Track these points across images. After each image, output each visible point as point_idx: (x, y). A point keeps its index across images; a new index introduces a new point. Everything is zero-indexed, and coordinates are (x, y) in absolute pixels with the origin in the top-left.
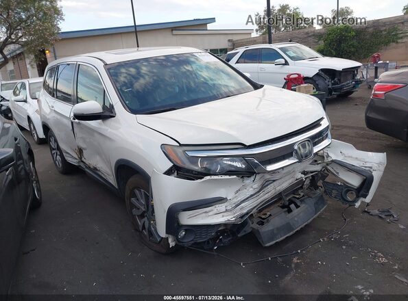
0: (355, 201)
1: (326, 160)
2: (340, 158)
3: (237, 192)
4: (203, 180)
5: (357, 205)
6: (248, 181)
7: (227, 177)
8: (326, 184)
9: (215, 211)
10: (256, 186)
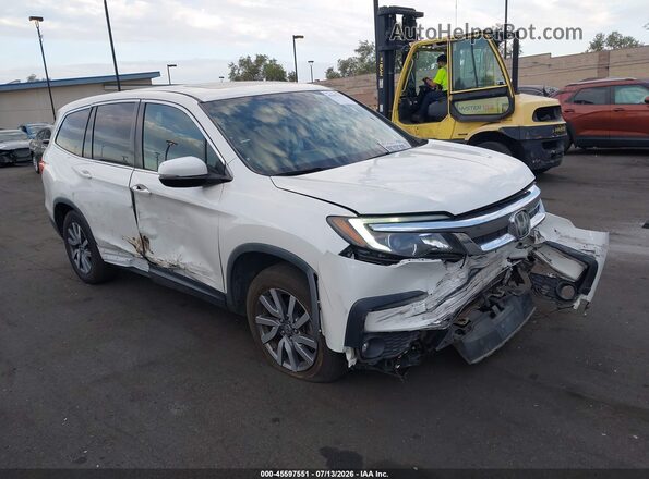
0: (572, 300)
1: (537, 242)
2: (554, 239)
3: (439, 283)
4: (398, 265)
5: (577, 305)
6: (454, 268)
7: (430, 261)
8: (533, 276)
9: (413, 312)
10: (464, 274)
